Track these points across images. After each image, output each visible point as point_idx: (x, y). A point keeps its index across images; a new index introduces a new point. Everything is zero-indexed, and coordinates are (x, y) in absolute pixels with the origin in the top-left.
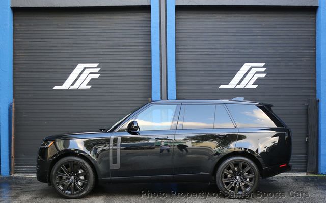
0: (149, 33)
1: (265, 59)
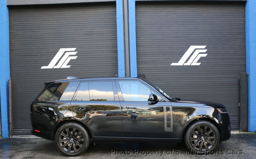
0: (115, 23)
1: (207, 42)
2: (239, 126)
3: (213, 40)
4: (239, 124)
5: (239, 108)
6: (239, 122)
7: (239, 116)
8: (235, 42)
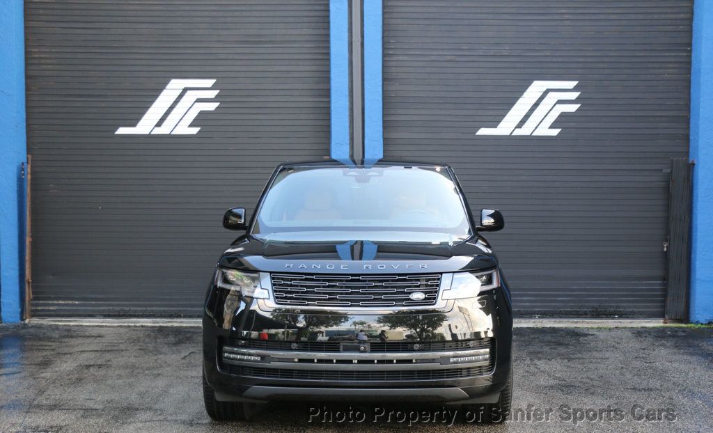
1: (579, 71)
2: (664, 307)
3: (598, 65)
4: (664, 301)
5: (666, 255)
6: (665, 296)
7: (664, 280)
8: (661, 71)
